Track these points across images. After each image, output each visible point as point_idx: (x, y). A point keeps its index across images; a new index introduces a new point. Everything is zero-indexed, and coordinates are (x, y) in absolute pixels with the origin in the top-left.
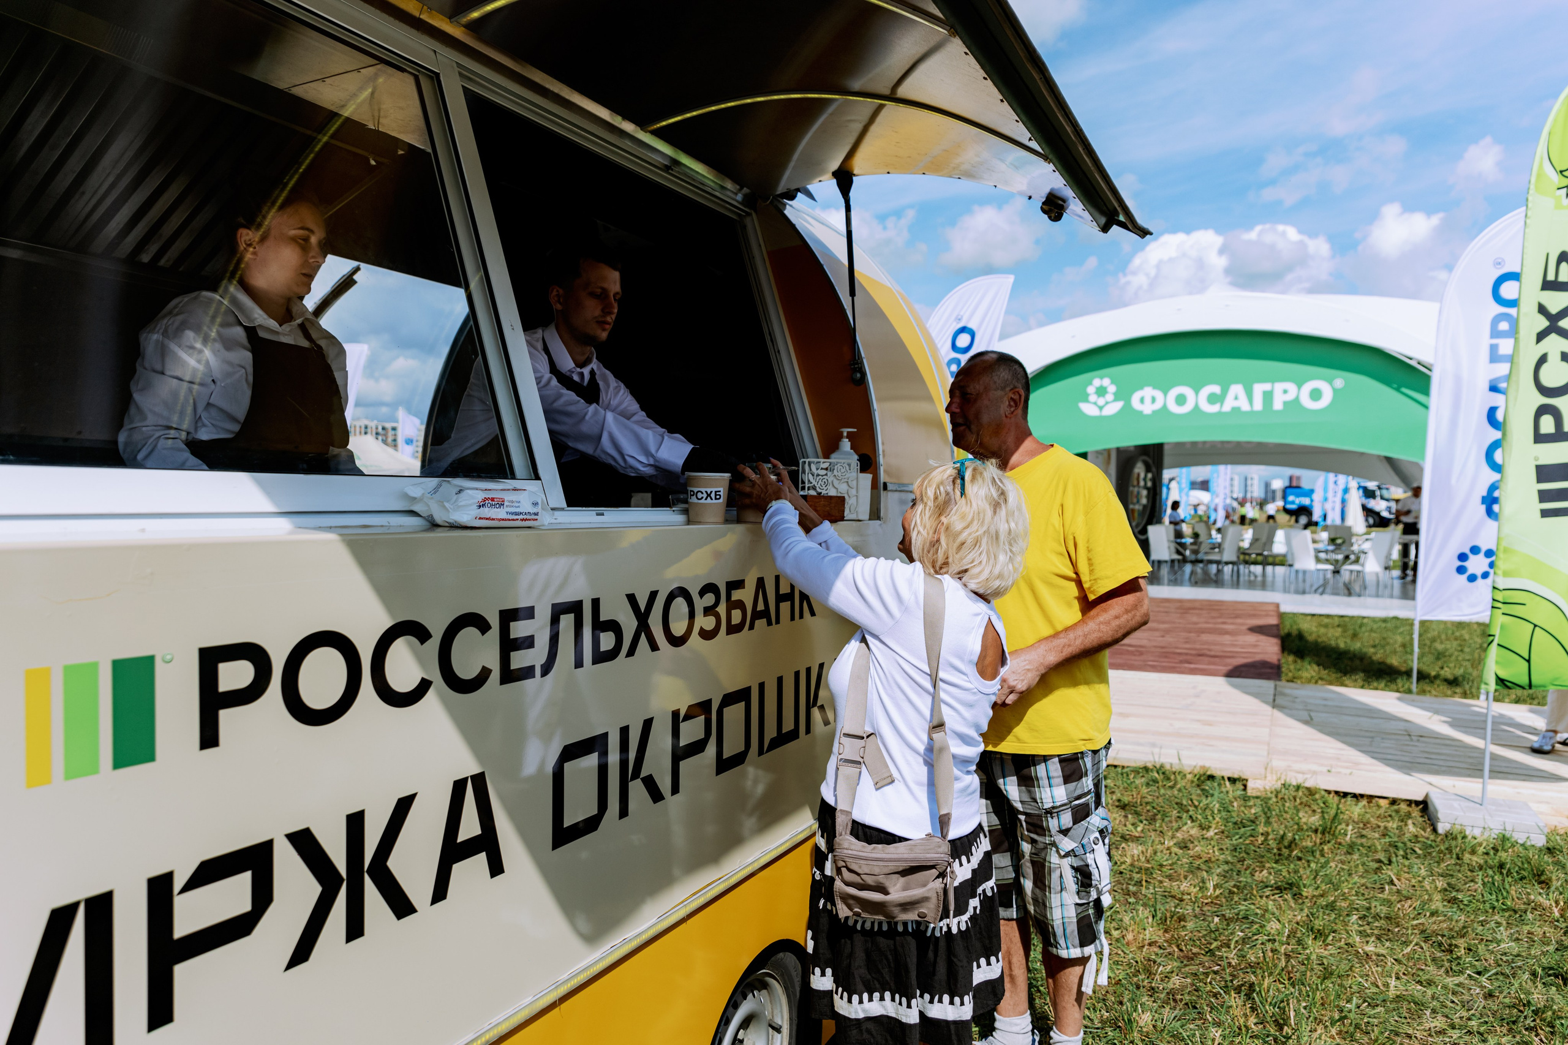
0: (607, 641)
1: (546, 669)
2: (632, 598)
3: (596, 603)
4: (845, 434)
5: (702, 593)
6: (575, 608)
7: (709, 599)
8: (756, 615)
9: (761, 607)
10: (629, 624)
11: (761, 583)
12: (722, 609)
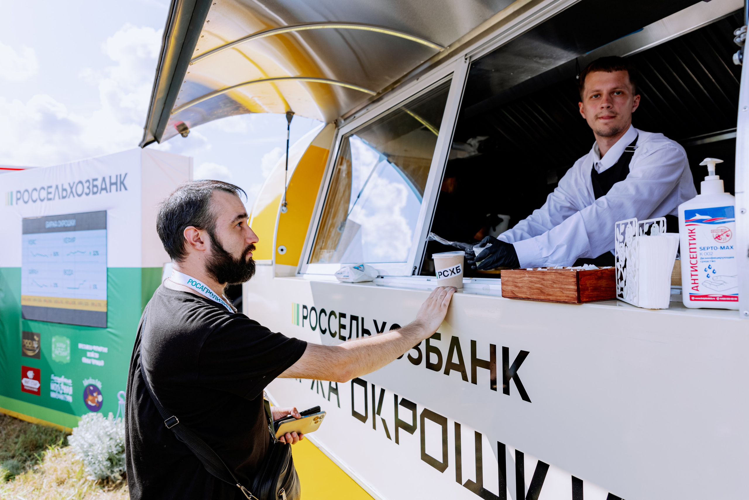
2: (375, 322)
3: (363, 320)
4: (711, 168)
8: (450, 365)
9: (455, 360)
11: (456, 343)
12: (423, 348)
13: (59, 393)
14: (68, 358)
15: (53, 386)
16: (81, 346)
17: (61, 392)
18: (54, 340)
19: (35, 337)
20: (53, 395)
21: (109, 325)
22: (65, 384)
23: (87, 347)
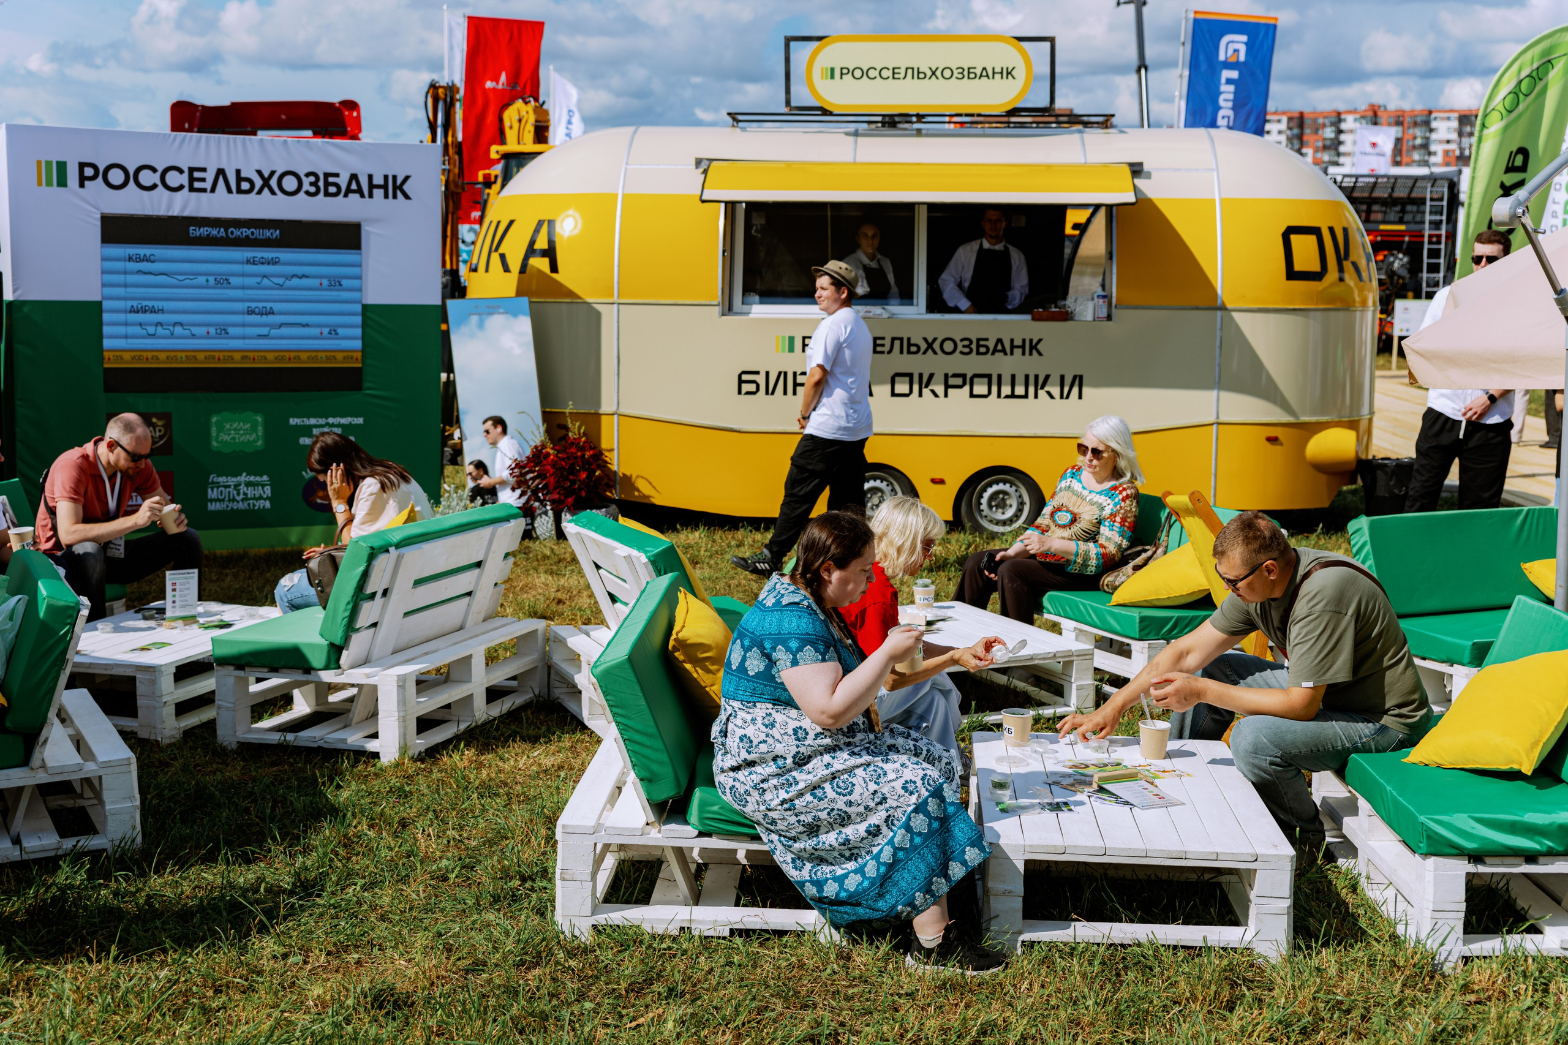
0: (913, 349)
1: (890, 352)
2: (925, 339)
3: (909, 339)
5: (962, 340)
6: (901, 339)
7: (967, 343)
8: (995, 351)
9: (999, 347)
10: (924, 346)
11: (1000, 341)
12: (974, 346)
13: (234, 500)
14: (260, 443)
15: (212, 494)
16: (293, 421)
17: (239, 498)
18: (214, 419)
19: (154, 420)
20: (212, 507)
21: (366, 385)
22: (248, 484)
23: (313, 421)
